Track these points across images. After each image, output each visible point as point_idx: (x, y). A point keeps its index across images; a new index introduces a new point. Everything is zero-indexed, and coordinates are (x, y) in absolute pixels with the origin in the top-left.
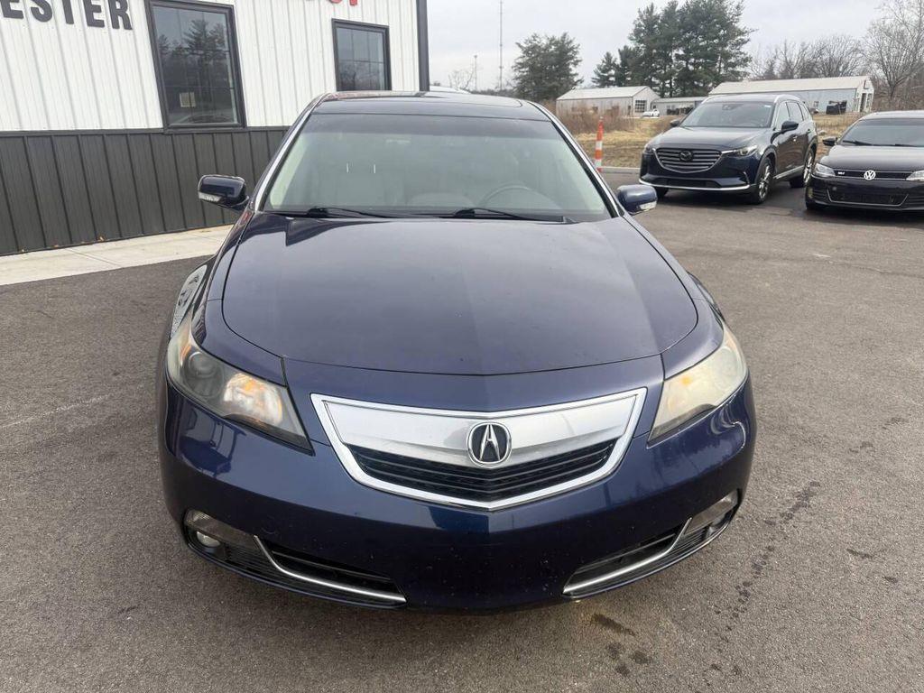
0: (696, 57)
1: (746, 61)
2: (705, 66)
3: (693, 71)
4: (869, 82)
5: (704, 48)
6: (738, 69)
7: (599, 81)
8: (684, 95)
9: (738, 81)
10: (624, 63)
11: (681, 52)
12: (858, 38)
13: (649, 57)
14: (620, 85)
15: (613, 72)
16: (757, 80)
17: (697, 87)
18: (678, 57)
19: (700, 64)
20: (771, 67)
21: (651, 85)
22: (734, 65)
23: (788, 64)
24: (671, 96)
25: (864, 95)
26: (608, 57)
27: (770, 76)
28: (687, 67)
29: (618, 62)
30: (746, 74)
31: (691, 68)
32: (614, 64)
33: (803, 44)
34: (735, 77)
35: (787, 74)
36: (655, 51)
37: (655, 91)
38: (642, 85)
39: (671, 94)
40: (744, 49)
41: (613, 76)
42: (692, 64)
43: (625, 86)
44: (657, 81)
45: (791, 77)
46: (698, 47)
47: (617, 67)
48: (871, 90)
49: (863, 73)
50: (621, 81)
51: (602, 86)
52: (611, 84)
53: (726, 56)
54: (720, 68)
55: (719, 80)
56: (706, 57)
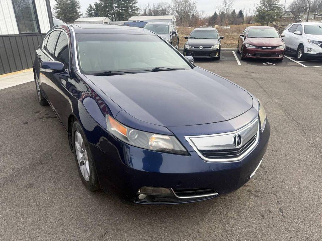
0: (122, 7)
1: (138, 9)
2: (126, 11)
3: (122, 12)
4: (175, 17)
5: (124, 4)
6: (136, 12)
7: (89, 15)
8: (120, 21)
9: (137, 16)
10: (97, 8)
11: (116, 5)
12: (170, 3)
13: (105, 7)
14: (96, 16)
15: (93, 11)
16: (142, 16)
17: (124, 18)
18: (115, 6)
19: (123, 10)
20: (145, 11)
21: (108, 17)
22: (134, 10)
23: (150, 11)
24: (116, 21)
25: (174, 21)
26: (90, 6)
27: (145, 14)
28: (119, 11)
29: (94, 8)
30: (138, 14)
31: (121, 11)
32: (93, 9)
33: (154, 4)
34: (135, 15)
35: (150, 14)
36: (107, 4)
37: (110, 19)
38: (105, 16)
39: (115, 20)
40: (137, 5)
41: (93, 13)
42: (121, 10)
43: (98, 17)
44: (110, 15)
45: (152, 15)
46: (122, 4)
47: (94, 10)
48: (176, 20)
49: (172, 14)
50: (97, 15)
51: (90, 17)
52: (93, 16)
53: (131, 7)
54: (130, 11)
55: (130, 16)
56: (125, 7)
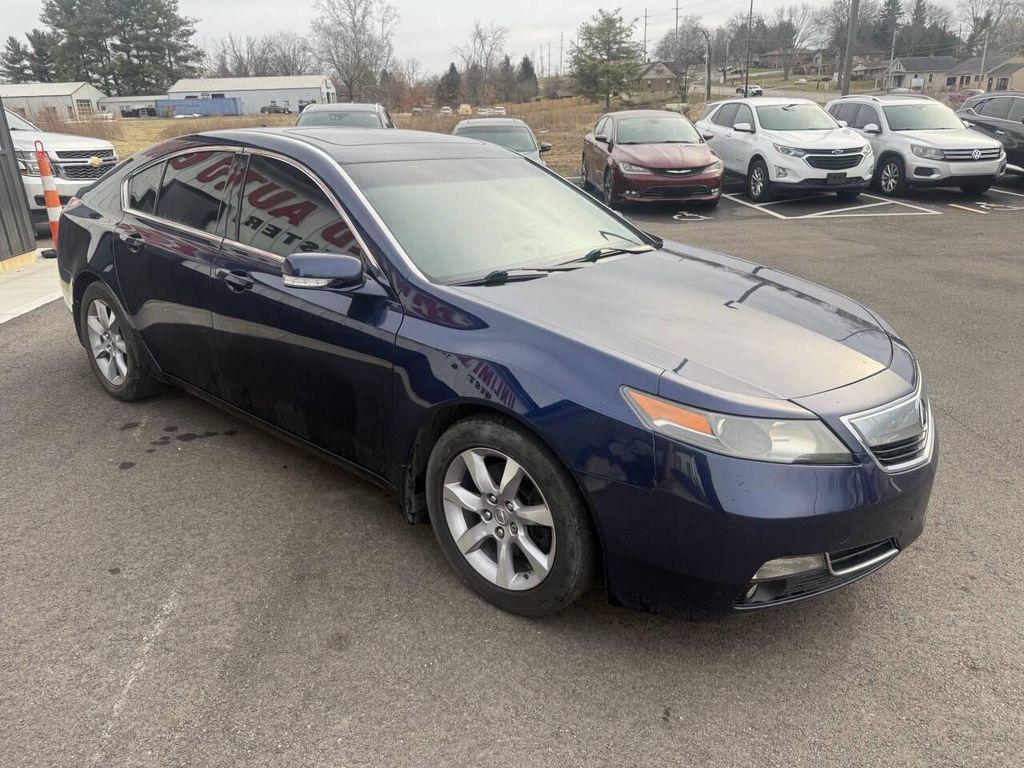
0: (138, 48)
1: (199, 55)
2: (154, 60)
3: (139, 66)
4: (329, 81)
5: (145, 38)
6: (190, 63)
7: (9, 74)
8: (136, 93)
9: (196, 77)
10: (40, 51)
11: (118, 42)
12: (303, 35)
13: (75, 46)
14: (42, 80)
15: (26, 63)
16: (211, 77)
17: (149, 84)
18: (114, 46)
19: (146, 57)
20: (223, 60)
21: (90, 80)
22: (186, 59)
23: (240, 59)
24: (120, 95)
25: (328, 94)
26: (13, 42)
27: (223, 73)
28: (131, 63)
29: (31, 50)
30: (202, 70)
31: (135, 61)
32: (25, 53)
33: (249, 39)
34: (192, 73)
35: (241, 71)
36: (82, 39)
37: (97, 87)
38: (76, 80)
39: (119, 91)
40: (192, 40)
41: (28, 68)
42: (135, 56)
43: (50, 81)
44: (96, 76)
45: (246, 75)
46: (137, 38)
47: (30, 57)
48: (333, 90)
49: (317, 72)
50: (42, 76)
51: (17, 81)
52: (27, 78)
53: (174, 49)
54: (170, 62)
55: (175, 77)
56: (150, 49)
